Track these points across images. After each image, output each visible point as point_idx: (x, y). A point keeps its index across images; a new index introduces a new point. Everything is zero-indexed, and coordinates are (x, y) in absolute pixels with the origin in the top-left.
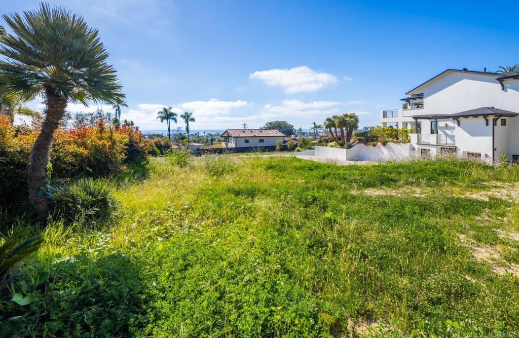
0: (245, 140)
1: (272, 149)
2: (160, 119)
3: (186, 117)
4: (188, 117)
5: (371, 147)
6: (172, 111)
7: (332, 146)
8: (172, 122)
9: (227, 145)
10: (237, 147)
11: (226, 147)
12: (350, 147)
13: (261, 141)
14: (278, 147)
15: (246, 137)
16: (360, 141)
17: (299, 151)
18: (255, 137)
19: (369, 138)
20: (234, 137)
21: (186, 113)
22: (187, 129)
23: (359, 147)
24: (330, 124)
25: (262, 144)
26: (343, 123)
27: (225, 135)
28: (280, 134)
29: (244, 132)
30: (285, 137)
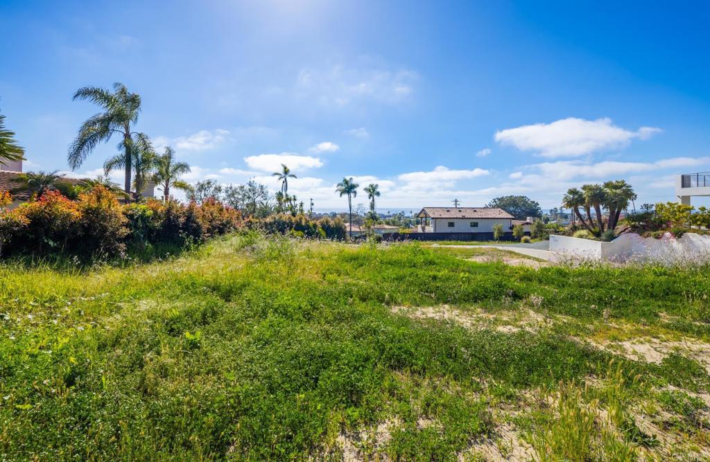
0: (449, 223)
1: (488, 237)
2: (339, 193)
3: (372, 191)
4: (374, 191)
5: (651, 239)
6: (354, 182)
7: (581, 237)
8: (352, 195)
9: (423, 229)
10: (437, 232)
11: (422, 232)
12: (611, 237)
13: (475, 225)
15: (451, 218)
16: (634, 229)
17: (527, 241)
18: (464, 218)
19: (649, 224)
20: (433, 218)
21: (372, 186)
22: (372, 207)
23: (626, 239)
24: (575, 200)
25: (474, 230)
26: (598, 196)
27: (422, 215)
28: (505, 215)
29: (448, 211)
30: (513, 219)
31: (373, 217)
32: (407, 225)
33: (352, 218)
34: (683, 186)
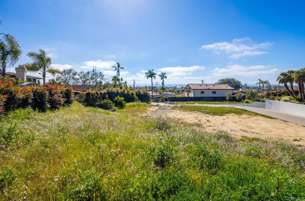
0: (201, 92)
1: (222, 99)
2: (146, 77)
3: (162, 76)
4: (163, 76)
6: (154, 72)
8: (153, 78)
9: (188, 94)
10: (195, 96)
11: (187, 96)
13: (214, 93)
14: (227, 98)
15: (202, 89)
17: (247, 102)
18: (209, 89)
20: (193, 89)
21: (162, 74)
22: (163, 84)
25: (214, 95)
27: (187, 88)
29: (200, 86)
30: (234, 90)
31: (163, 89)
32: (178, 92)
33: (153, 89)
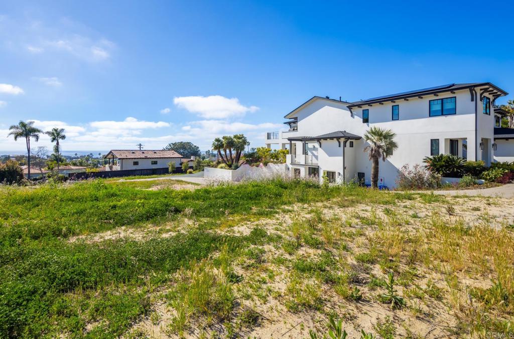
0: (134, 162)
1: (164, 171)
2: (13, 136)
3: (55, 134)
4: (58, 135)
5: (255, 167)
6: (34, 126)
7: (222, 168)
8: (32, 139)
9: (111, 168)
10: (123, 170)
11: (109, 170)
12: (237, 167)
13: (155, 163)
14: (170, 170)
15: (135, 158)
16: (248, 162)
17: (191, 173)
18: (146, 158)
19: (254, 159)
20: (120, 159)
21: (56, 130)
22: (57, 149)
23: (244, 168)
24: (219, 145)
25: (154, 167)
26: (230, 143)
27: (110, 156)
28: (177, 155)
29: (133, 153)
30: (182, 158)
31: (58, 159)
32: (95, 166)
33: (31, 160)
34: (268, 139)
